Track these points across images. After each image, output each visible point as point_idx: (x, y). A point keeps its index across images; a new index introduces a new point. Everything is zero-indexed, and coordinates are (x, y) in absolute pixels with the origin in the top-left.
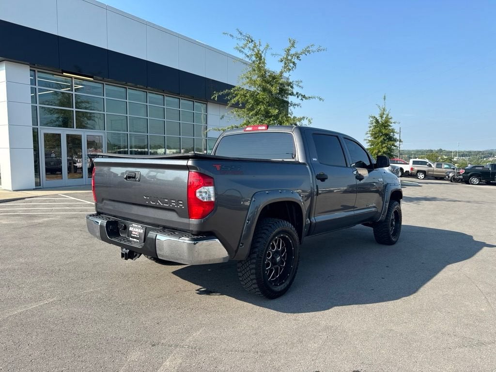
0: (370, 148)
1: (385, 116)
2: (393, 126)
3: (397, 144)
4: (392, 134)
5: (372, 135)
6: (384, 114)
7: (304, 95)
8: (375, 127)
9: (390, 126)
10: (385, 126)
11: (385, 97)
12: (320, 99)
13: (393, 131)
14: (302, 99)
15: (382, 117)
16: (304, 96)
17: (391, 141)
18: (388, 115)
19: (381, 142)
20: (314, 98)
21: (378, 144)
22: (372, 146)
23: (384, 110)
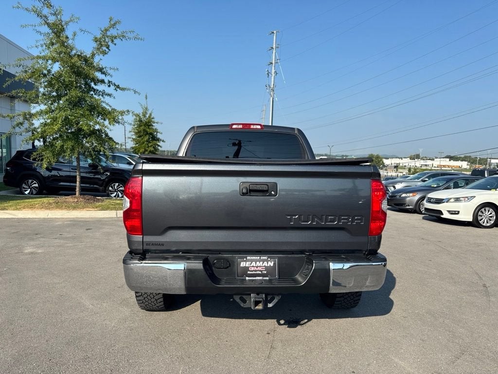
0: (135, 147)
1: (147, 116)
2: (155, 126)
3: (161, 144)
4: (155, 133)
5: (136, 133)
6: (146, 113)
7: (118, 85)
8: (140, 126)
9: (152, 126)
10: (149, 126)
11: (146, 96)
12: (135, 92)
13: (156, 131)
14: (115, 89)
15: (145, 116)
16: (118, 87)
17: (155, 140)
18: (151, 114)
19: (147, 141)
20: (129, 89)
21: (144, 143)
22: (137, 145)
23: (146, 109)
